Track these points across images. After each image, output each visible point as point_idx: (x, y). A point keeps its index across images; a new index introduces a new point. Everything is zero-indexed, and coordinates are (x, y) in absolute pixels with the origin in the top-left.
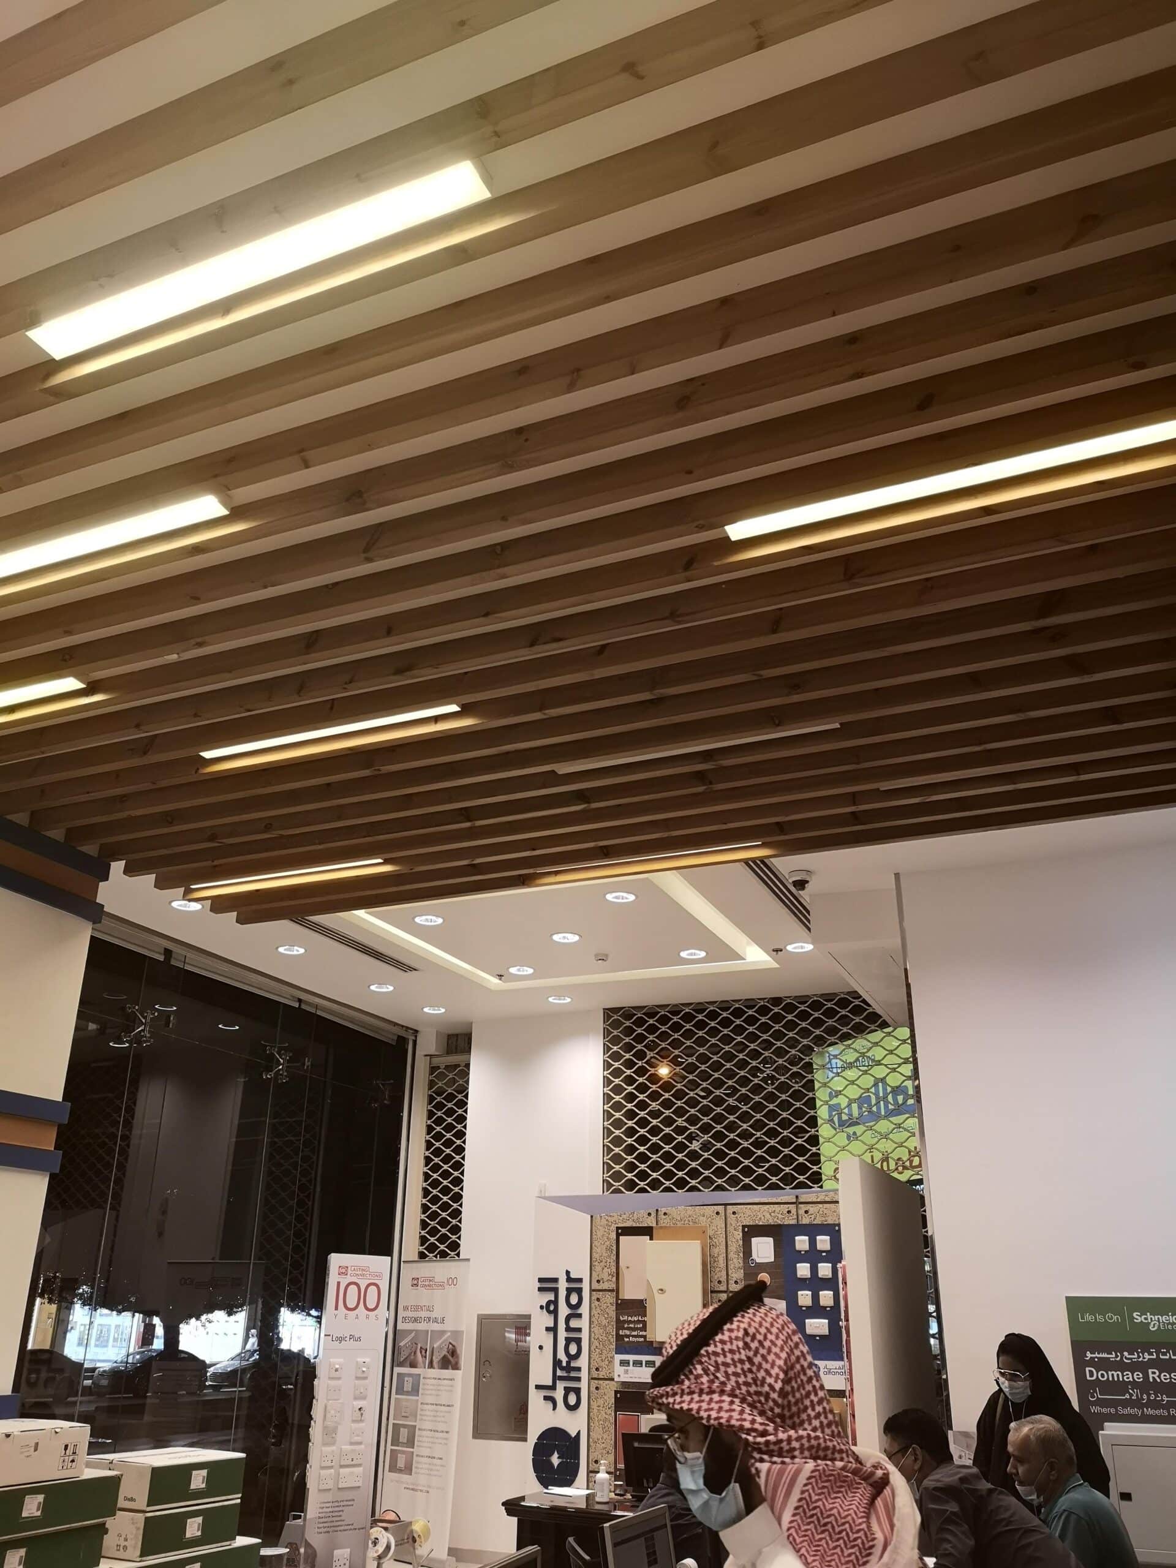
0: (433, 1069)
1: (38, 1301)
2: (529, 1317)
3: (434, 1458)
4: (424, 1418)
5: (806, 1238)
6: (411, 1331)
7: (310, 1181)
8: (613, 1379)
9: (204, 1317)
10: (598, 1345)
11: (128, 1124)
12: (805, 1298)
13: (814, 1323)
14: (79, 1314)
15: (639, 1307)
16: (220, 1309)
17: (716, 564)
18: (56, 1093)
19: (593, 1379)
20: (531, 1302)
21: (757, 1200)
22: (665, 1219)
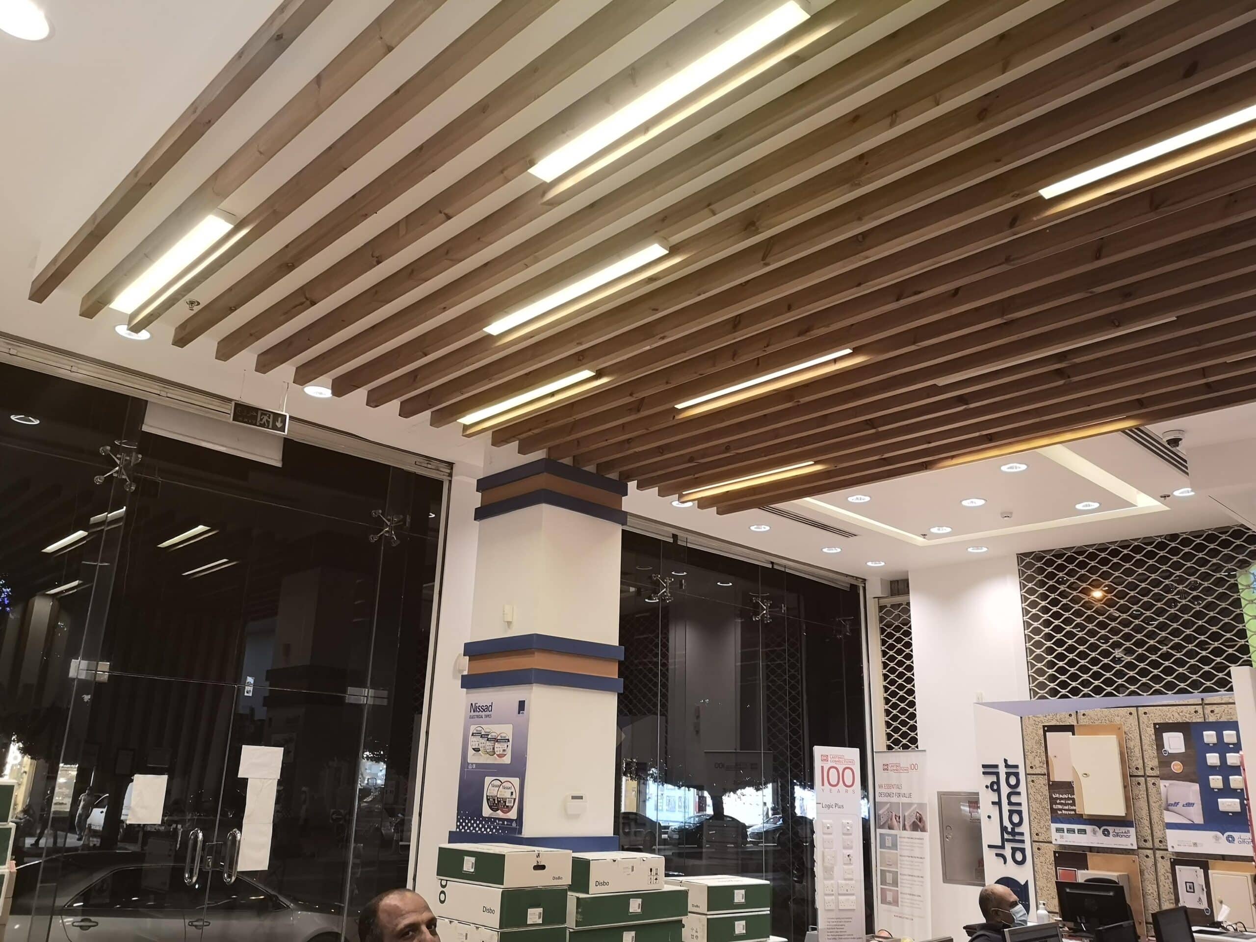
0: (881, 608)
1: (624, 778)
2: (977, 794)
3: (915, 895)
4: (903, 866)
5: (1214, 733)
6: (887, 803)
7: (798, 693)
8: (1051, 843)
10: (1036, 816)
11: (665, 656)
12: (1216, 781)
13: (1227, 802)
14: (652, 787)
15: (1067, 787)
16: (749, 786)
17: (1035, 219)
18: (614, 640)
19: (1034, 841)
20: (978, 783)
21: (1166, 702)
22: (1084, 719)
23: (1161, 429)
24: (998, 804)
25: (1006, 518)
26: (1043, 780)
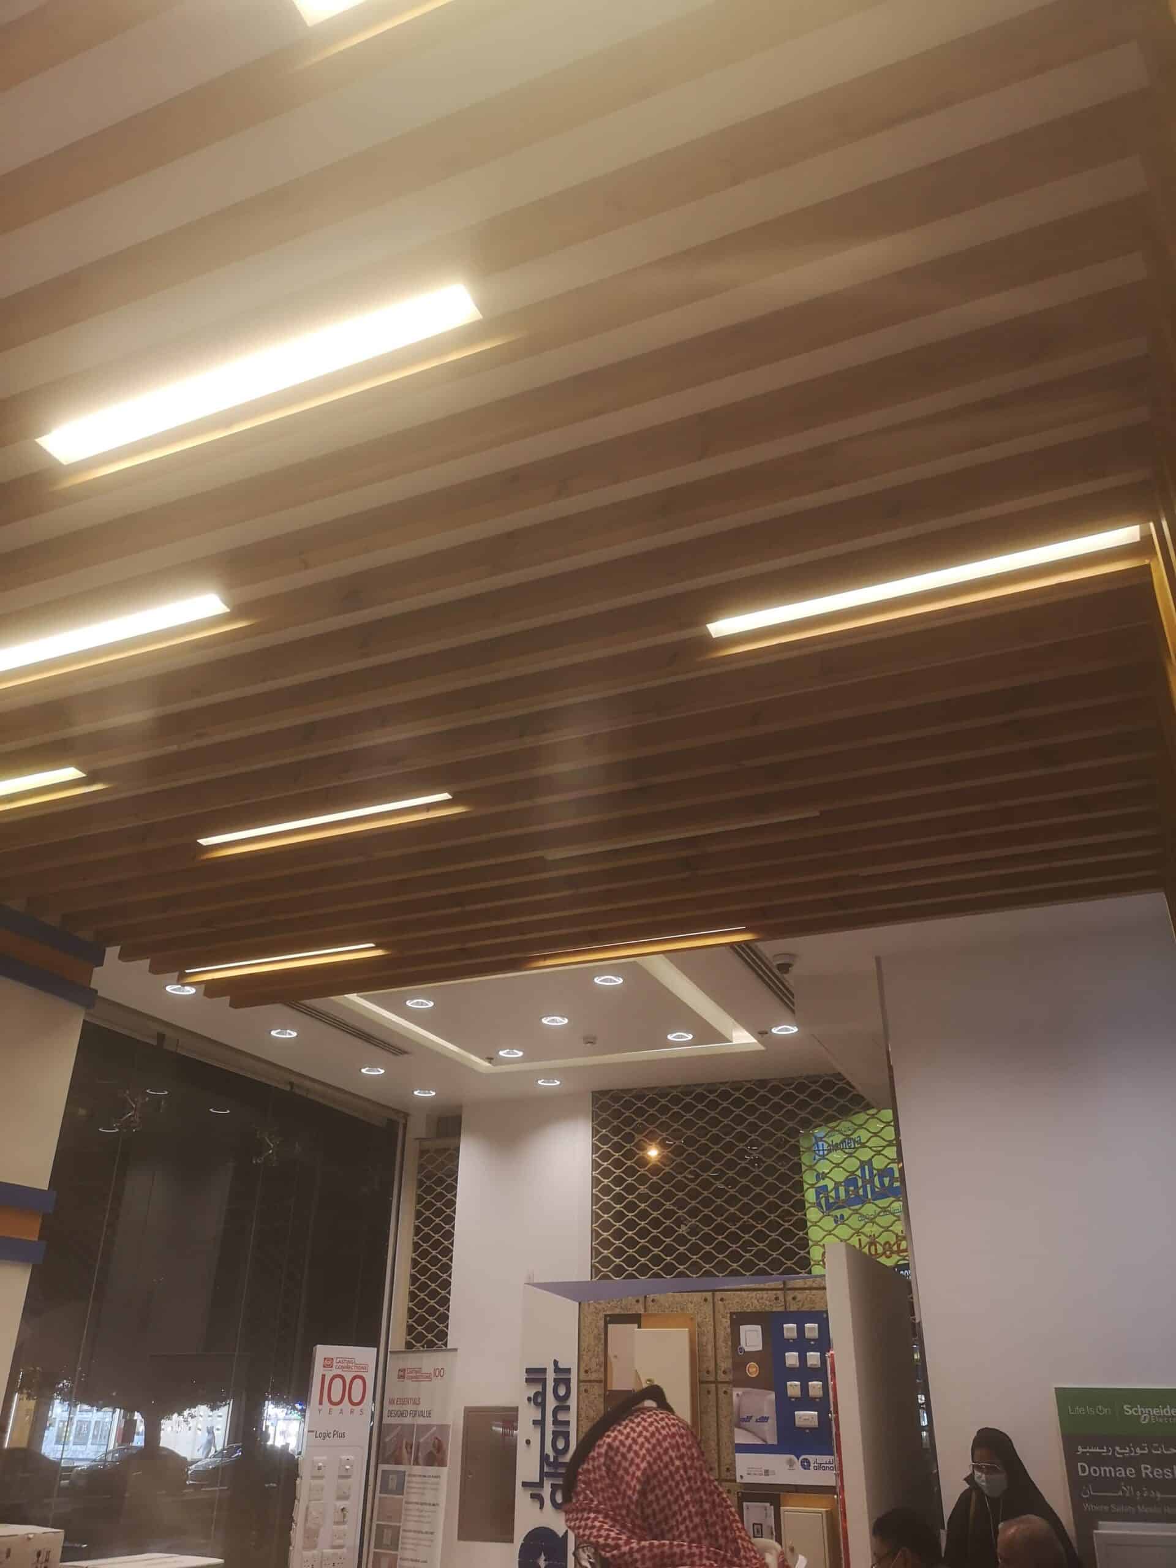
0: (423, 1152)
1: (17, 1396)
2: (516, 1409)
3: (419, 1562)
4: (409, 1518)
5: (794, 1325)
6: (397, 1426)
9: (186, 1413)
12: (794, 1388)
13: (804, 1415)
16: (203, 1403)
17: (697, 659)
18: (41, 1180)
20: (518, 1394)
21: (745, 1286)
22: (653, 1306)
23: (772, 949)
24: (540, 1423)
25: (589, 1044)
26: (597, 1390)
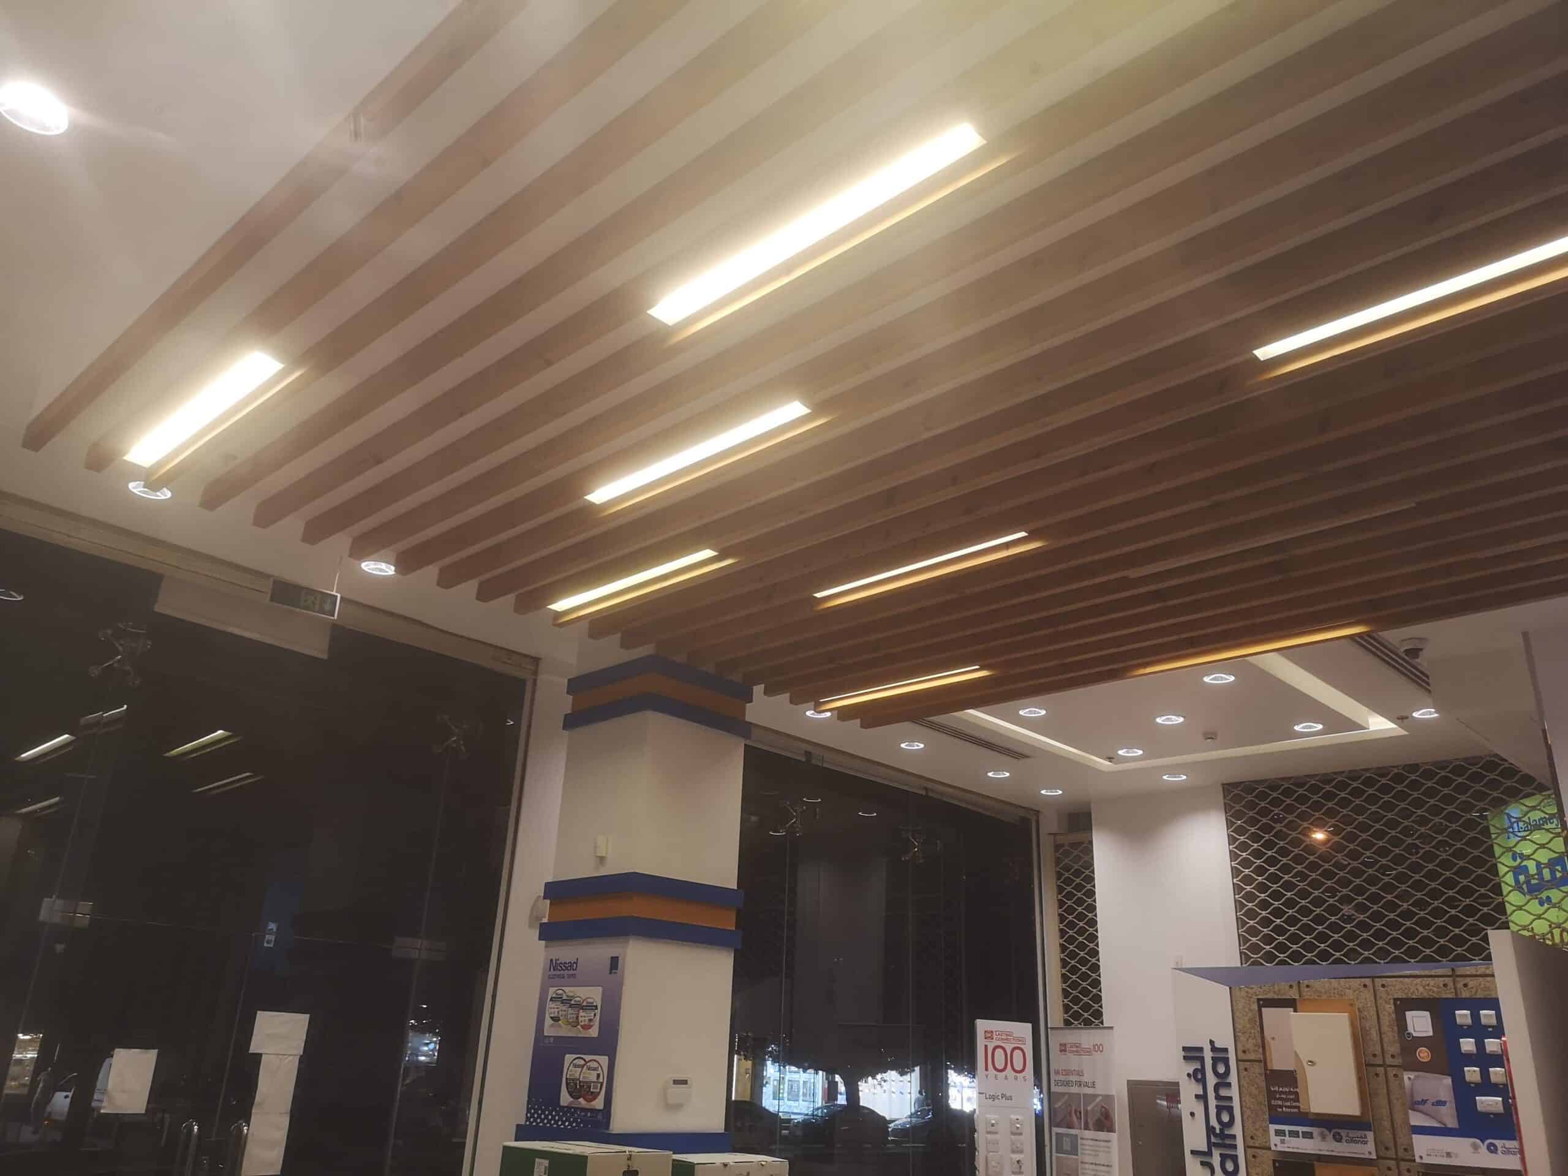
0: (1057, 847)
1: (736, 1058)
5: (1468, 1012)
6: (1063, 1094)
7: (955, 952)
8: (1270, 1149)
10: (1250, 1114)
12: (1472, 1073)
13: (1486, 1101)
14: (771, 1070)
15: (1289, 1078)
16: (892, 1069)
17: (1249, 383)
18: (730, 881)
19: (1248, 1147)
21: (1408, 972)
22: (1308, 991)
23: (1397, 636)
24: (1203, 1098)
25: (1209, 740)
26: (1257, 1069)
